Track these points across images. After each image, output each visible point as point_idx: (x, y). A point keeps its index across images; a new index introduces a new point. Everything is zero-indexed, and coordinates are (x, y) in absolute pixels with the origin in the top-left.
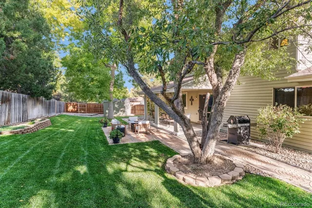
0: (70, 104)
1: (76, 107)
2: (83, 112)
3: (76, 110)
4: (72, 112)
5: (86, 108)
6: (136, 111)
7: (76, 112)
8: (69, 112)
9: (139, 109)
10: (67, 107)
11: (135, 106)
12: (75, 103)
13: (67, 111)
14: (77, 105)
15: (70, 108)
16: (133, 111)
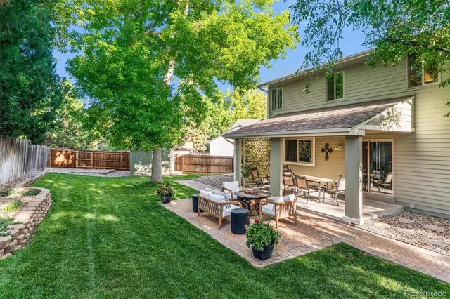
0: (61, 152)
1: (71, 157)
2: (84, 166)
3: (70, 162)
4: (63, 165)
5: (92, 160)
6: (183, 165)
7: (72, 166)
8: (57, 166)
9: (187, 162)
10: (54, 157)
11: (181, 158)
12: (69, 151)
13: (53, 165)
14: (73, 153)
15: (60, 159)
16: (178, 166)
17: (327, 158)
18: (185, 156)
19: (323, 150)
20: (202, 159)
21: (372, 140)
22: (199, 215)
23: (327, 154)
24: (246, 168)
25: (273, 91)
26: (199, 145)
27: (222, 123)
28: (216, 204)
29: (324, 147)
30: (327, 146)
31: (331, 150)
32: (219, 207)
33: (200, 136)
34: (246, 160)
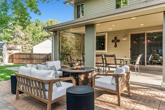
6: (14, 60)
16: (11, 60)
17: (116, 46)
18: (16, 54)
19: (113, 41)
20: (28, 56)
21: (148, 32)
22: (17, 98)
23: (116, 44)
24: (62, 54)
25: (77, 6)
26: (26, 50)
27: (40, 38)
28: (42, 83)
29: (114, 39)
30: (116, 38)
31: (119, 41)
32: (47, 87)
33: (27, 45)
34: (62, 48)
